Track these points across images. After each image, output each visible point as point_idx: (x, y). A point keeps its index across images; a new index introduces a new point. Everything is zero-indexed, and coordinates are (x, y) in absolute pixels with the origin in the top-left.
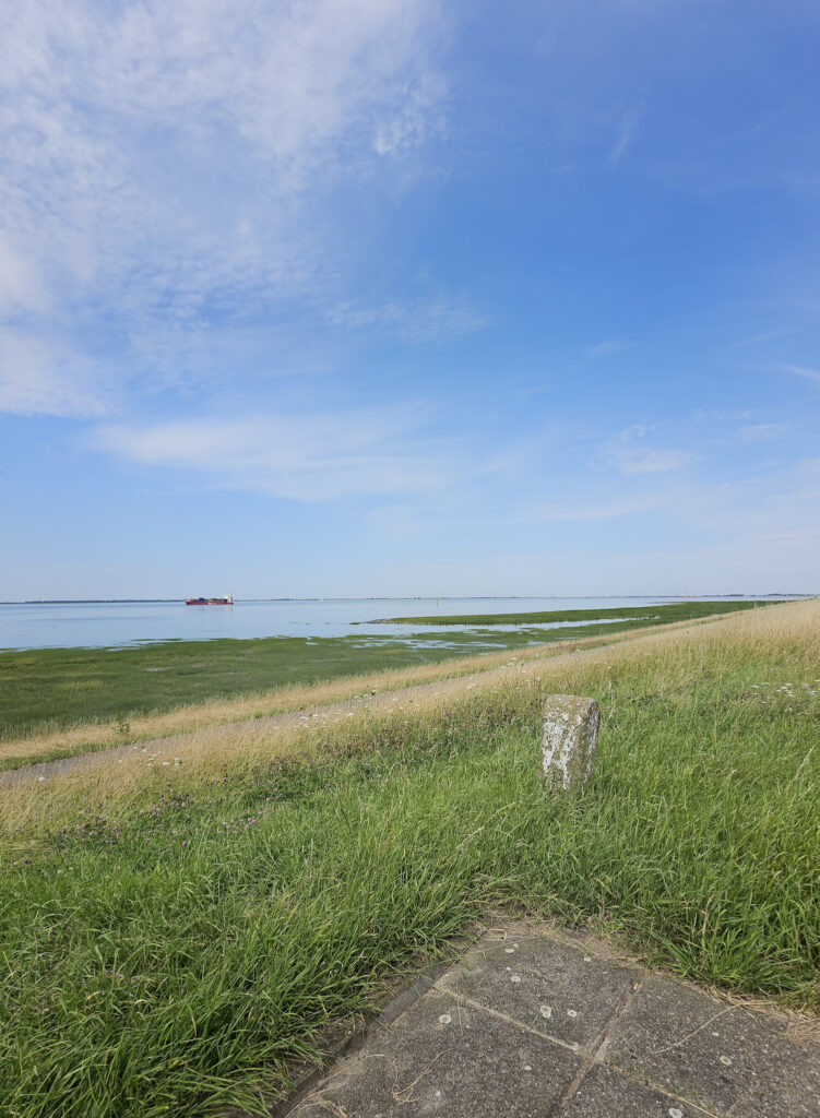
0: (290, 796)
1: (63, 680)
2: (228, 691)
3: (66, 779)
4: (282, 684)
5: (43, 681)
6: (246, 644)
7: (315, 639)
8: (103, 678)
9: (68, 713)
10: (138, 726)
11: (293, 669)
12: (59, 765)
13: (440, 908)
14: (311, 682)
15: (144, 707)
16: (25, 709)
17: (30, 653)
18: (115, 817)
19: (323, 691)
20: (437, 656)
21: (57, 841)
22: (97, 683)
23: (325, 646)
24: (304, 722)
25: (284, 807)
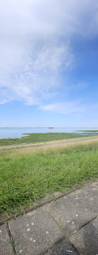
0: (66, 153)
1: (39, 137)
2: (57, 139)
3: (39, 148)
4: (64, 139)
5: (37, 137)
6: (59, 133)
7: (68, 133)
8: (43, 137)
9: (39, 141)
10: (47, 143)
11: (65, 137)
12: (38, 146)
13: (96, 172)
14: (67, 139)
15: (47, 141)
16: (35, 140)
17: (35, 133)
18: (45, 153)
19: (69, 140)
20: (86, 136)
21: (38, 155)
22: (42, 137)
23: (69, 134)
24: (68, 144)
25: (66, 154)
